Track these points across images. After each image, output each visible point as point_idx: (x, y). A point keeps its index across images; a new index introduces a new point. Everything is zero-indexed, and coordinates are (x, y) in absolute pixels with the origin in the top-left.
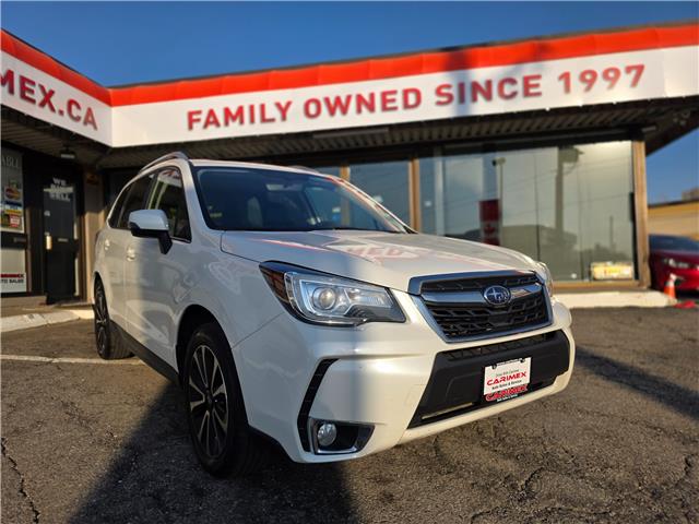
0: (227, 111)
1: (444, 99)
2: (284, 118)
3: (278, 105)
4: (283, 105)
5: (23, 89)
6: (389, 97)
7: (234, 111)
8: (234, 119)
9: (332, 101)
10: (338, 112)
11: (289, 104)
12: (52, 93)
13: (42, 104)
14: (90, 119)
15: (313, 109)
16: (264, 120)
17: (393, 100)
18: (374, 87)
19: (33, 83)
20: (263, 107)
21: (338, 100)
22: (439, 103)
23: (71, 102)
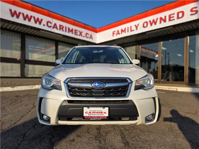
0: (122, 30)
1: (194, 13)
2: (137, 29)
3: (135, 25)
4: (137, 25)
5: (75, 32)
6: (171, 16)
7: (123, 29)
8: (123, 31)
9: (152, 21)
10: (153, 24)
11: (138, 25)
12: (82, 32)
13: (80, 35)
14: (91, 37)
15: (145, 25)
16: (131, 31)
17: (173, 17)
18: (167, 14)
19: (77, 31)
20: (131, 27)
21: (154, 20)
22: (192, 15)
23: (87, 34)
